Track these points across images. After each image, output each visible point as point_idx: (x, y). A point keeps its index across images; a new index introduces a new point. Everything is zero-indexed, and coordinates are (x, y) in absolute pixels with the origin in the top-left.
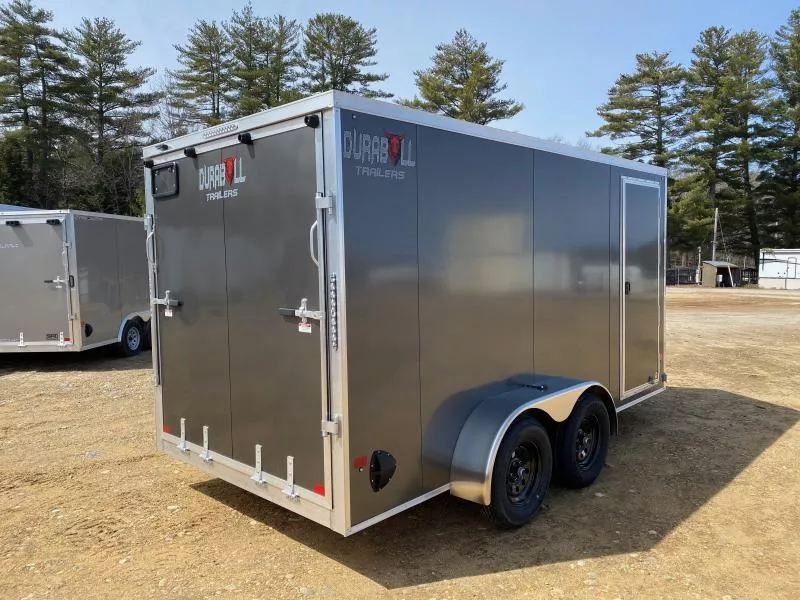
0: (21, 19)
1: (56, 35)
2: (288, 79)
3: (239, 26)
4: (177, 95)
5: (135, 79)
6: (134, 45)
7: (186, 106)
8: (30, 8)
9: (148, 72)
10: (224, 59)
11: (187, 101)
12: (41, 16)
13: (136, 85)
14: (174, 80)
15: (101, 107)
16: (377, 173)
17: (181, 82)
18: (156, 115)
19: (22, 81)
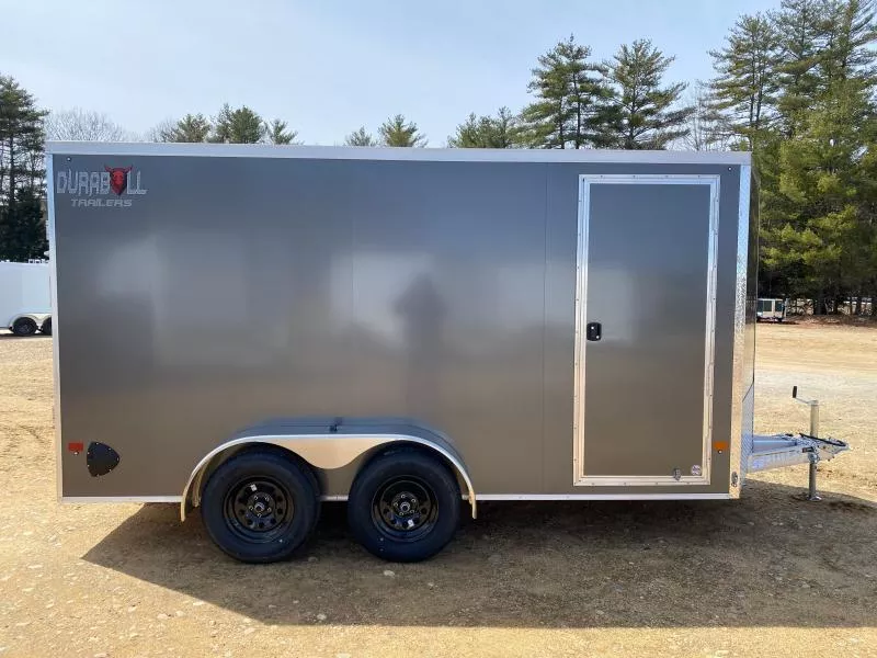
0: (565, 61)
1: (595, 68)
2: (858, 61)
3: (789, 10)
4: (710, 107)
5: (665, 98)
6: (667, 62)
7: (718, 117)
8: (571, 47)
9: (680, 88)
10: (771, 54)
11: (719, 112)
12: (580, 53)
13: (666, 104)
14: (708, 91)
15: (631, 132)
16: (97, 203)
17: (716, 91)
18: (687, 132)
19: (561, 119)
